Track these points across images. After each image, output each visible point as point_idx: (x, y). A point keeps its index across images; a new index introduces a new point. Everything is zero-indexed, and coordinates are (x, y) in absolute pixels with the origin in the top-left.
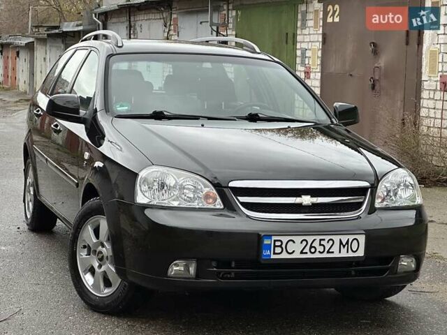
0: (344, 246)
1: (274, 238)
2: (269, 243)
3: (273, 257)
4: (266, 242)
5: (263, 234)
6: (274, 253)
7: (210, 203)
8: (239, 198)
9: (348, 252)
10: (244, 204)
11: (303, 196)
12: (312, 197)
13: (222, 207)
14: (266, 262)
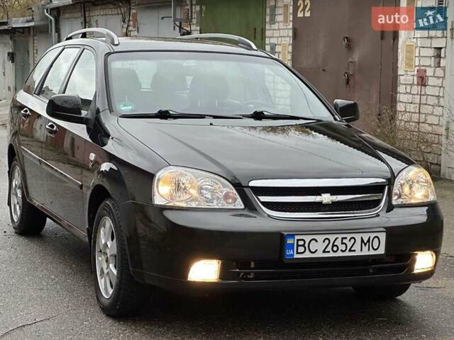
0: (365, 244)
1: (297, 237)
2: (292, 242)
3: (296, 256)
4: (290, 241)
5: (285, 233)
6: (298, 253)
7: (229, 203)
8: (259, 197)
9: (369, 250)
10: (265, 204)
11: (323, 195)
12: (331, 195)
13: (243, 207)
14: (289, 262)
